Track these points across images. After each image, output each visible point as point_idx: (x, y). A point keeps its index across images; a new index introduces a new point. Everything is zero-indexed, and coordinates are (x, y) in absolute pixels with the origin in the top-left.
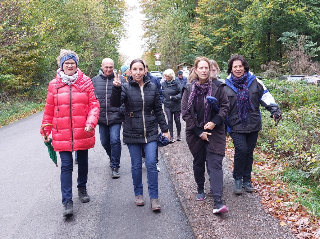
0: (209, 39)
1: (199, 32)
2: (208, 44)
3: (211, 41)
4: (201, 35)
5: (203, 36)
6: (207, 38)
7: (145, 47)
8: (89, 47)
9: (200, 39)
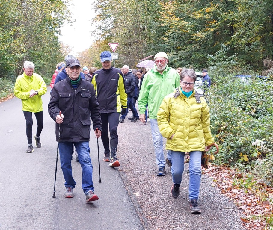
0: (187, 23)
1: (173, 13)
2: (186, 30)
3: (190, 26)
4: (175, 17)
5: (179, 19)
6: (184, 21)
7: (96, 34)
8: (20, 33)
9: (173, 23)
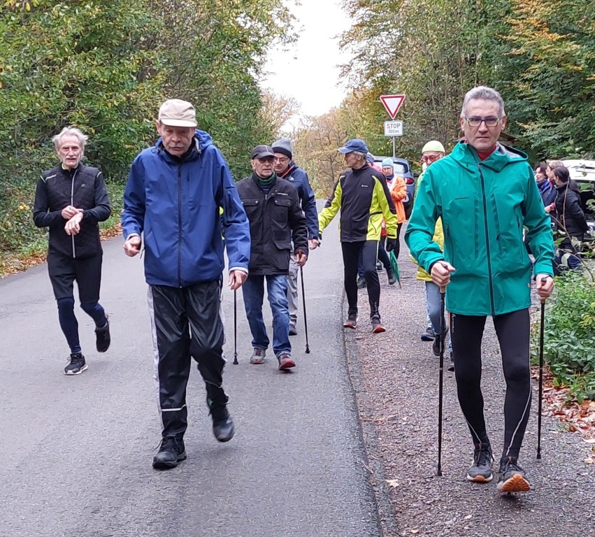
0: (579, 46)
1: (542, 23)
2: (575, 64)
3: (586, 55)
4: (549, 33)
5: (557, 36)
6: (568, 43)
7: (353, 72)
9: (544, 47)
